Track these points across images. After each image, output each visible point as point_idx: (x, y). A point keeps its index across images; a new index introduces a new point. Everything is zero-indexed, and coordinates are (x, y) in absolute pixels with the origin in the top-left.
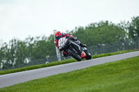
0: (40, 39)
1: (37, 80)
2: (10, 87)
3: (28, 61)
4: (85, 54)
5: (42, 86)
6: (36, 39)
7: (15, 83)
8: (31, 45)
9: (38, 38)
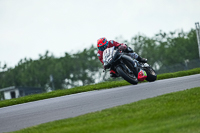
0: (176, 36)
1: (171, 94)
2: (132, 104)
3: (158, 67)
4: (145, 74)
5: (178, 103)
6: (170, 36)
7: (140, 99)
8: (163, 44)
9: (172, 34)
